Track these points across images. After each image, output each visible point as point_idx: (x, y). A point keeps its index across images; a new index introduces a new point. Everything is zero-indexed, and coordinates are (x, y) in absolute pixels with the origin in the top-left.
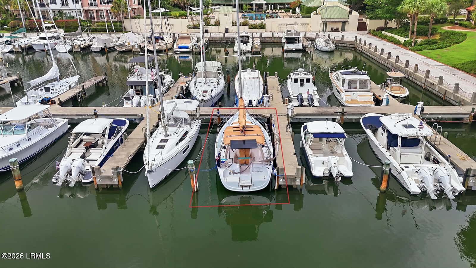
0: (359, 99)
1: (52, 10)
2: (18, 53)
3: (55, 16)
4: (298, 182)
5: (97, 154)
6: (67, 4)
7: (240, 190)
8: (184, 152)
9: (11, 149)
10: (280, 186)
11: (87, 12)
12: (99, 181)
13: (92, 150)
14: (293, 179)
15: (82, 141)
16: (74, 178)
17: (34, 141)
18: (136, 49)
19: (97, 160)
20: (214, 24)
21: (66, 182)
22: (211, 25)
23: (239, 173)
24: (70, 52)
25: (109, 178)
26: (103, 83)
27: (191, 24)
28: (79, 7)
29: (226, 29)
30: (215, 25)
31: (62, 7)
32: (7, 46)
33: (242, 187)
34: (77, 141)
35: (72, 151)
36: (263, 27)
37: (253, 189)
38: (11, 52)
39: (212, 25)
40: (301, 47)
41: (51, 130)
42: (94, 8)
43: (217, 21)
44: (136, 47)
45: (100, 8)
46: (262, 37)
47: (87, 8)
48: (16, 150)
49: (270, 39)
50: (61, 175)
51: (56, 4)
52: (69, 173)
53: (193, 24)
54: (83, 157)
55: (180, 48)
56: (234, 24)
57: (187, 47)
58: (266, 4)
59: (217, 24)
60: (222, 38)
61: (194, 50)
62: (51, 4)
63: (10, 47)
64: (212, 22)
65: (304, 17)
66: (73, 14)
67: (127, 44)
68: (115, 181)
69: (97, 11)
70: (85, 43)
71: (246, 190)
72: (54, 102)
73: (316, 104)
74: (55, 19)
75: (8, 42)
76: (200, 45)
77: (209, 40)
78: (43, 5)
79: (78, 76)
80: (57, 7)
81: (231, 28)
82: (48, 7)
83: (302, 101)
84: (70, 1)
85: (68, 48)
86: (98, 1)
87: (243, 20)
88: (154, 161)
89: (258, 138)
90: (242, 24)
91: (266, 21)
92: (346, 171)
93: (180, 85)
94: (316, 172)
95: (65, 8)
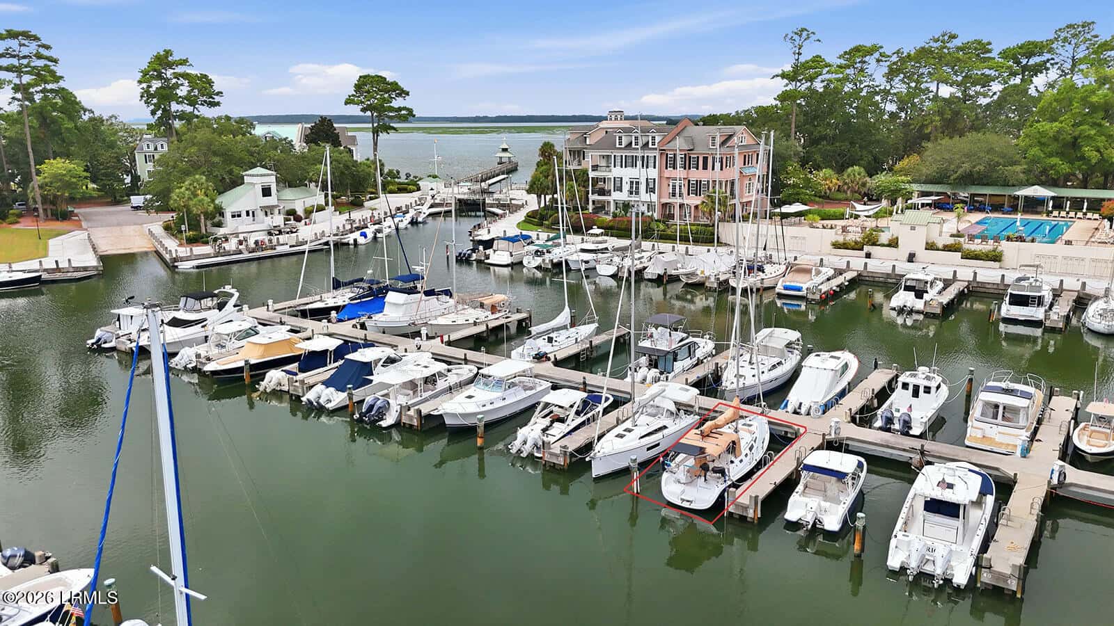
0: (998, 438)
1: (614, 200)
2: (546, 270)
3: (616, 209)
4: (751, 514)
5: (559, 429)
6: (637, 193)
7: (678, 503)
8: (648, 449)
9: (484, 406)
10: (731, 514)
11: (664, 205)
12: (547, 457)
13: (556, 424)
14: (746, 508)
15: (551, 412)
16: (527, 448)
17: (507, 402)
18: (712, 282)
19: (554, 436)
20: (886, 242)
21: (520, 451)
22: (879, 245)
23: (684, 484)
24: (614, 276)
25: (557, 456)
26: (625, 340)
27: (841, 239)
28: (654, 198)
29: (910, 254)
30: (889, 245)
31: (629, 196)
32: (535, 258)
33: (683, 500)
34: (547, 411)
35: (537, 421)
36: (996, 257)
37: (693, 506)
38: (538, 268)
39: (883, 245)
40: (1040, 316)
41: (529, 393)
42: (678, 200)
43: (894, 237)
44: (713, 279)
45: (685, 202)
46: (978, 279)
47: (664, 201)
48: (489, 407)
49: (995, 287)
50: (517, 444)
51: (621, 191)
52: (525, 443)
53: (844, 239)
54: (544, 430)
55: (786, 288)
56: (931, 247)
57: (799, 289)
59: (894, 244)
60: (888, 274)
61: (810, 296)
62: (614, 191)
63: (538, 261)
64: (884, 238)
66: (644, 208)
67: (699, 272)
68: (561, 461)
69: (681, 206)
70: (641, 262)
71: (686, 505)
72: (549, 359)
73: (916, 431)
74: (615, 216)
75: (538, 253)
76: (824, 288)
77: (859, 275)
78: (602, 192)
79: (596, 325)
80: (622, 196)
81: (922, 253)
82: (610, 195)
83: (889, 420)
84: (643, 188)
85: (612, 270)
86: (684, 191)
87: (951, 241)
88: (602, 448)
89: (713, 447)
90: (947, 248)
91: (1005, 246)
92: (832, 523)
93: (720, 360)
94: (792, 514)
95: (633, 198)
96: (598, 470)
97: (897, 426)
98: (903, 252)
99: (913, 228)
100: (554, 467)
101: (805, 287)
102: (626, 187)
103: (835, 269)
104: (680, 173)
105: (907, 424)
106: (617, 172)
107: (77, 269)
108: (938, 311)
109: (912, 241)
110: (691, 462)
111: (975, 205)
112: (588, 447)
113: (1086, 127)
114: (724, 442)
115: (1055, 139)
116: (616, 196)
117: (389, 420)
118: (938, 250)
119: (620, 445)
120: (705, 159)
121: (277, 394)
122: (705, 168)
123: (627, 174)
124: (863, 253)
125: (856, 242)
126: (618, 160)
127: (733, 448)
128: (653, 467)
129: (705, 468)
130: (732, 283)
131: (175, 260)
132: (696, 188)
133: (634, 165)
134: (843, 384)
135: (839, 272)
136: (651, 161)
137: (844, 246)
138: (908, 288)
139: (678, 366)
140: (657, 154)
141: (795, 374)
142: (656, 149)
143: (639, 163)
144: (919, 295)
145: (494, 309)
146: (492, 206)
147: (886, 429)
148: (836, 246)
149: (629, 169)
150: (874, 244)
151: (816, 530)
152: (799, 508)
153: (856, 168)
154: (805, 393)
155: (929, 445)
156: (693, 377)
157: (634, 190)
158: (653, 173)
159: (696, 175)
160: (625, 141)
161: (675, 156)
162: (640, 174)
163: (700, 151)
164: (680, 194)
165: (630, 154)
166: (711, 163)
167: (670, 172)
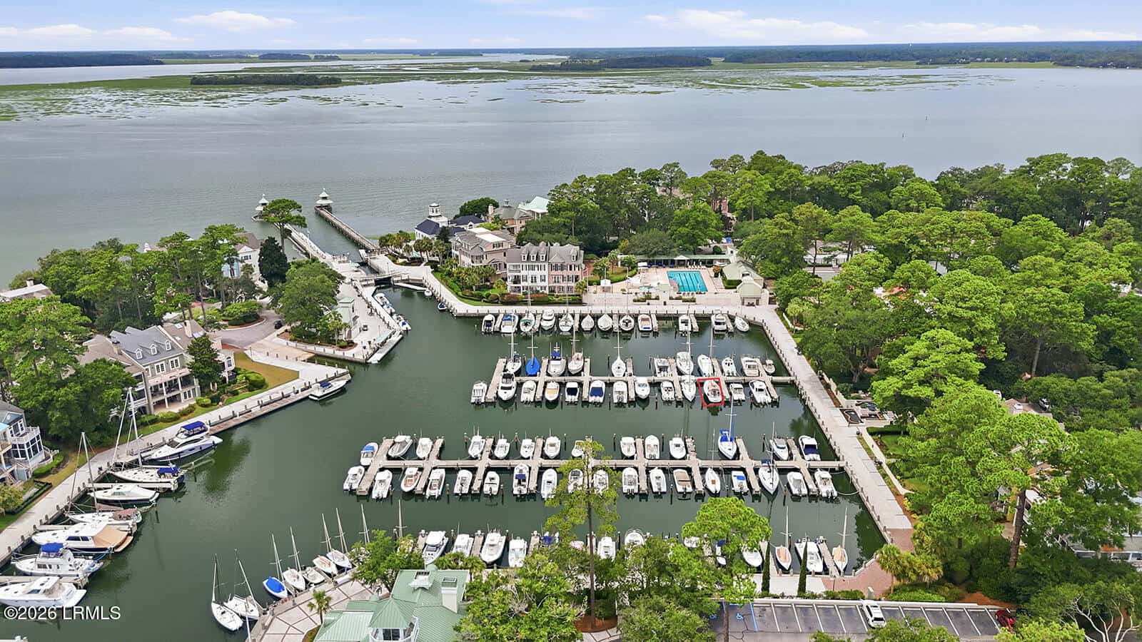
1: (523, 286)
3: (523, 290)
11: (551, 287)
27: (636, 298)
28: (544, 284)
29: (664, 302)
30: (656, 299)
31: (531, 284)
36: (693, 301)
39: (653, 299)
40: (726, 328)
42: (557, 285)
43: (657, 295)
45: (561, 285)
46: (697, 313)
47: (551, 285)
49: (702, 317)
51: (527, 282)
53: (638, 298)
56: (671, 298)
57: (649, 328)
58: (688, 260)
59: (657, 298)
60: (667, 314)
62: (523, 282)
64: (653, 296)
65: (726, 288)
66: (538, 289)
69: (559, 287)
74: (524, 294)
75: (526, 325)
76: (657, 327)
77: (658, 316)
78: (515, 282)
80: (528, 284)
81: (668, 302)
82: (520, 283)
84: (538, 280)
86: (561, 280)
87: (678, 295)
88: (687, 395)
90: (677, 299)
91: (696, 296)
95: (534, 284)
96: (690, 400)
98: (661, 301)
99: (665, 292)
102: (529, 280)
103: (647, 314)
104: (559, 272)
107: (342, 375)
109: (664, 297)
111: (659, 263)
112: (683, 395)
113: (696, 231)
115: (688, 234)
116: (523, 284)
118: (673, 299)
120: (571, 266)
122: (571, 269)
123: (531, 273)
124: (646, 303)
125: (643, 299)
126: (524, 267)
129: (716, 393)
130: (624, 328)
131: (367, 359)
133: (533, 269)
135: (650, 316)
136: (543, 267)
137: (638, 301)
140: (545, 264)
143: (536, 268)
146: (398, 282)
148: (635, 301)
149: (531, 271)
150: (650, 299)
157: (534, 280)
158: (546, 273)
159: (565, 273)
160: (526, 258)
161: (556, 265)
162: (537, 273)
163: (568, 262)
164: (558, 282)
165: (530, 264)
166: (573, 268)
167: (554, 272)
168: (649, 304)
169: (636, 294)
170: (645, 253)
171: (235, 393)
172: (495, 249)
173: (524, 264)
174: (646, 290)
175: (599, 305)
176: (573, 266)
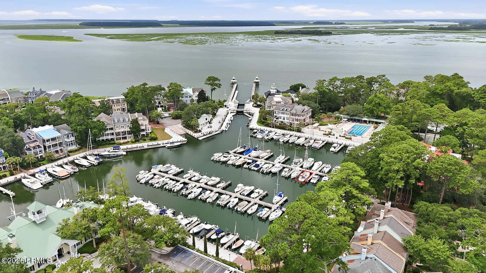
2: (269, 140)
3: (280, 122)
4: (308, 182)
6: (285, 119)
7: (300, 181)
8: (297, 175)
9: (276, 170)
10: (306, 182)
11: (290, 123)
17: (278, 169)
19: (286, 174)
21: (282, 176)
23: (301, 179)
24: (283, 142)
28: (288, 121)
30: (333, 135)
36: (351, 139)
37: (302, 181)
38: (268, 139)
39: (332, 135)
41: (280, 168)
46: (346, 144)
47: (290, 122)
55: (314, 146)
56: (340, 136)
58: (368, 121)
59: (334, 135)
60: (331, 142)
61: (318, 148)
64: (332, 134)
66: (286, 123)
69: (294, 123)
73: (325, 173)
74: (280, 124)
75: (267, 136)
76: (320, 146)
77: (327, 142)
78: (277, 119)
79: (285, 156)
80: (282, 120)
81: (339, 137)
83: (323, 171)
84: (286, 119)
85: (283, 141)
86: (295, 120)
87: (343, 135)
88: (292, 175)
89: (304, 175)
90: (343, 137)
92: (315, 182)
93: (303, 163)
94: (311, 182)
95: (284, 121)
96: (292, 178)
97: (323, 172)
98: (335, 137)
99: (337, 133)
100: (286, 177)
101: (317, 146)
102: (282, 118)
103: (322, 141)
104: (294, 117)
105: (325, 172)
106: (280, 115)
107: (183, 141)
108: (337, 152)
109: (337, 135)
110: (302, 177)
111: (355, 121)
112: (291, 175)
113: (374, 107)
114: (305, 175)
115: (370, 108)
116: (280, 120)
117: (265, 172)
118: (341, 137)
119: (294, 175)
120: (299, 115)
121: (246, 168)
122: (299, 116)
123: (282, 116)
124: (328, 136)
125: (327, 134)
127: (306, 175)
128: (298, 177)
129: (303, 177)
130: (305, 145)
131: (198, 138)
132: (297, 120)
133: (284, 114)
134: (319, 167)
135: (323, 142)
136: (288, 114)
137: (325, 135)
138: (333, 147)
139: (298, 164)
140: (289, 112)
141: (313, 165)
142: (288, 112)
143: (285, 114)
144: (335, 148)
145: (268, 153)
146: (245, 113)
147: (322, 172)
148: (324, 134)
149: (283, 115)
150: (331, 135)
151: (313, 183)
152: (312, 181)
153: (330, 113)
154: (314, 168)
155: (326, 174)
156: (300, 166)
157: (284, 119)
158: (289, 116)
159: (297, 117)
160: (282, 109)
161: (293, 113)
162: (285, 116)
163: (298, 113)
164: (294, 121)
165: (283, 112)
166: (300, 116)
167: (292, 116)
168: (329, 137)
169: (325, 131)
170: (348, 115)
171: (145, 140)
172: (277, 104)
173: (281, 111)
174: (330, 131)
175: (308, 133)
176: (300, 115)
